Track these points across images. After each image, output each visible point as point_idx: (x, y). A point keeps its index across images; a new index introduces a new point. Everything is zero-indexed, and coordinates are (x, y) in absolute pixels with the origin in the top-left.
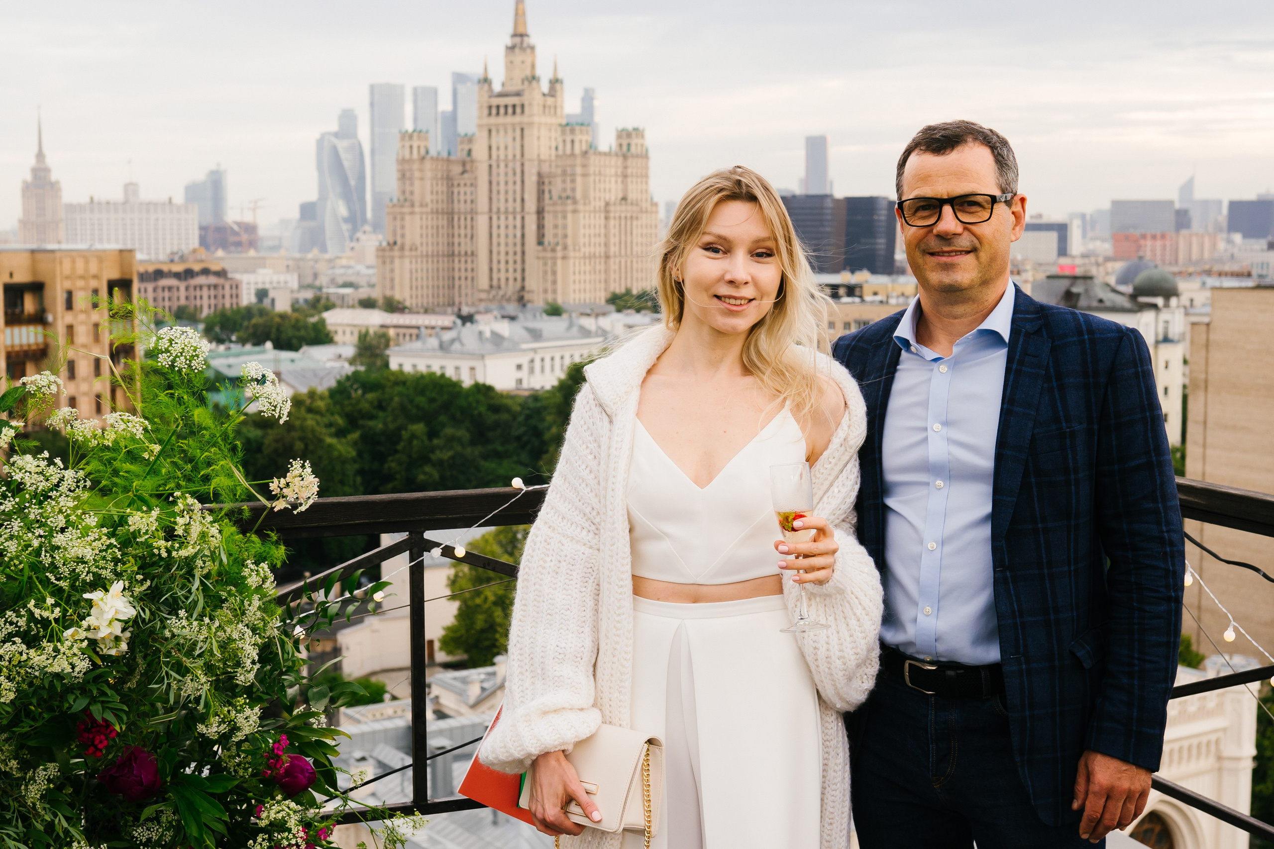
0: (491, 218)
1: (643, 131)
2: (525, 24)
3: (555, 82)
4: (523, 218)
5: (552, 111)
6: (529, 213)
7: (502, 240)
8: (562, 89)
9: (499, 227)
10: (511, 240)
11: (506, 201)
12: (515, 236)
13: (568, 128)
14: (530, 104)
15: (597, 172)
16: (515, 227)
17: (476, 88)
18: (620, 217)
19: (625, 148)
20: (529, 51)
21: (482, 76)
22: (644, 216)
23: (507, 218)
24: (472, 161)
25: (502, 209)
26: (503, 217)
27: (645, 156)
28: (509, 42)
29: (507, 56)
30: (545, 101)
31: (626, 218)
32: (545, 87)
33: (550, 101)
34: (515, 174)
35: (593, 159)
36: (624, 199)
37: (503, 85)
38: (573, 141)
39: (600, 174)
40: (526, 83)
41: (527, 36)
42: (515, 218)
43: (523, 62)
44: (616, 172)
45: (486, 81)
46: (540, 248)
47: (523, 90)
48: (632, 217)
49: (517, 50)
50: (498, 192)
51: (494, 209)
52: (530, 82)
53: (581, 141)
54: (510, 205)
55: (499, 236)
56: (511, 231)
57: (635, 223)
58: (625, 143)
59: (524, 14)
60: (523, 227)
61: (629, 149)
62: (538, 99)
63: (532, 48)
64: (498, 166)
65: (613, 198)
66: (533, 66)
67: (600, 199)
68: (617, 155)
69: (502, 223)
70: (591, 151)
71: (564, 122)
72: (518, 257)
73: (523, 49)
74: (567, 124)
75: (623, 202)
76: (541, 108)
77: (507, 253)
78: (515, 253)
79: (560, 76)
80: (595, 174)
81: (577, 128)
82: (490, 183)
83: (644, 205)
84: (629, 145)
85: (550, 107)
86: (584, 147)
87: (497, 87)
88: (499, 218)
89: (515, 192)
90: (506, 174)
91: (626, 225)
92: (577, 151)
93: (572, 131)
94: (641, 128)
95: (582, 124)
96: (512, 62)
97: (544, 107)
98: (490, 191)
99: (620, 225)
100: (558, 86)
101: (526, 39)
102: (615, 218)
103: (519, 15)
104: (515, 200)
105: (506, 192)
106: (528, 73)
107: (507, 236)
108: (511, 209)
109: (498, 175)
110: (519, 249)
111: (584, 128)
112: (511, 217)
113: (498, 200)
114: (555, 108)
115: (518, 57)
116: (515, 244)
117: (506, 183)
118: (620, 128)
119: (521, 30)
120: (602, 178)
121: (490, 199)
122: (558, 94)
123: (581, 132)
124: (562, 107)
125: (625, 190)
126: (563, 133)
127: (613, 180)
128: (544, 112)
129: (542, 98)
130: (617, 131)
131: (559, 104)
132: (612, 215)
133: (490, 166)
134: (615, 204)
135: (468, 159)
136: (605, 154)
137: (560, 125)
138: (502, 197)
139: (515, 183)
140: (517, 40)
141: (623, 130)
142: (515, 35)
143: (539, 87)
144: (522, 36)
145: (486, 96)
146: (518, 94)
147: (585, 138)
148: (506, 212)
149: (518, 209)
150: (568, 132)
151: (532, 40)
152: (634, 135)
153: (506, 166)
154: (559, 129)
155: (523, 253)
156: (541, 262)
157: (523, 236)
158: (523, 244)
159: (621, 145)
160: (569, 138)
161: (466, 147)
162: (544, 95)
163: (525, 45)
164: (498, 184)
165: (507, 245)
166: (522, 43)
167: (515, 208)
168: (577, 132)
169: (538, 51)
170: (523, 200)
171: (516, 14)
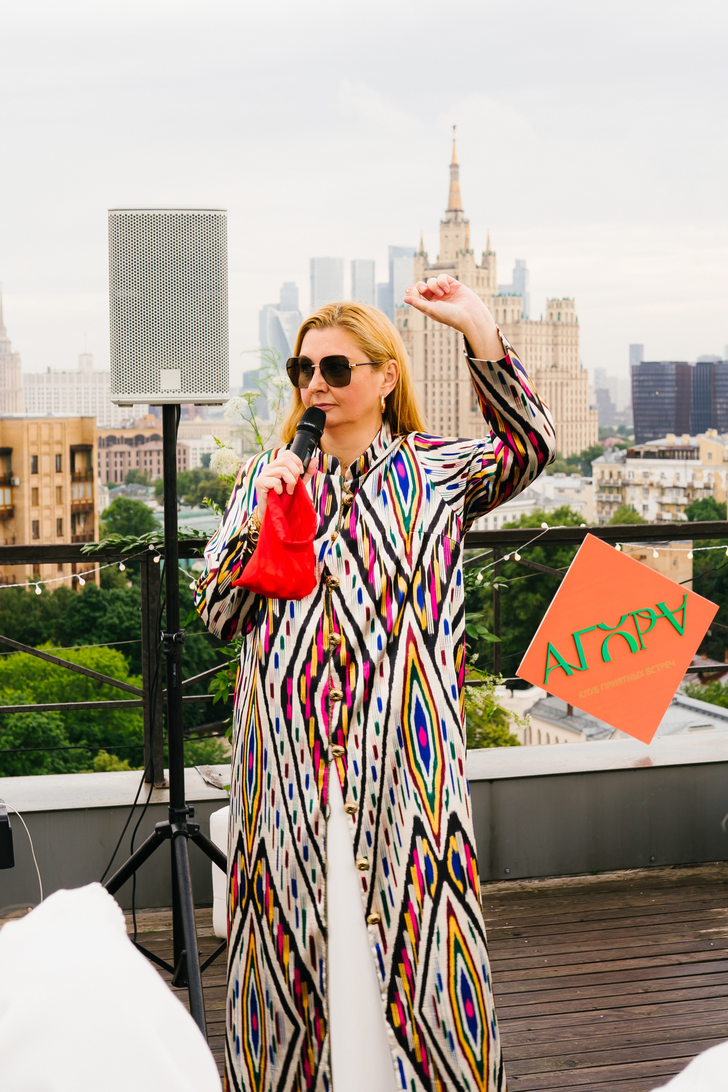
0: (426, 385)
1: (574, 300)
2: (458, 200)
3: (488, 255)
4: (457, 385)
5: (485, 283)
6: (462, 381)
7: (437, 406)
8: (495, 261)
9: (434, 394)
10: (445, 406)
11: (441, 368)
12: (449, 403)
13: (500, 299)
14: (464, 276)
15: (529, 341)
16: (449, 394)
17: (412, 261)
18: (551, 383)
19: (555, 317)
20: (463, 225)
21: (418, 250)
22: (574, 382)
23: (441, 386)
24: (408, 331)
25: (437, 377)
26: (437, 384)
27: (575, 325)
28: (444, 217)
29: (441, 230)
30: (479, 273)
31: (556, 384)
32: (478, 260)
33: (483, 273)
34: (449, 343)
35: (524, 328)
36: (555, 366)
37: (438, 258)
38: (505, 311)
39: (531, 343)
40: (460, 256)
41: (462, 211)
42: (449, 385)
43: (457, 236)
44: (547, 340)
45: (422, 254)
46: (474, 414)
47: (457, 263)
48: (562, 383)
49: (451, 225)
50: (434, 361)
51: (430, 377)
52: (464, 255)
53: (513, 311)
54: (445, 372)
55: (434, 402)
56: (445, 398)
57: (565, 389)
58: (555, 312)
59: (458, 191)
60: (457, 394)
61: (559, 319)
62: (472, 270)
63: (466, 223)
64: (433, 336)
65: (544, 366)
66: (467, 240)
67: (531, 366)
68: (547, 324)
69: (437, 390)
70: (523, 321)
71: (497, 293)
72: (453, 423)
73: (457, 223)
74: (500, 295)
75: (554, 369)
76: (475, 280)
77: (442, 419)
78: (449, 419)
79: (493, 249)
80: (526, 343)
81: (509, 298)
82: (426, 351)
83: (574, 372)
84: (559, 314)
85: (483, 278)
86: (516, 318)
87: (432, 260)
88: (434, 385)
89: (449, 360)
90: (441, 343)
91: (556, 391)
92: (509, 320)
93: (505, 302)
94: (571, 298)
95: (514, 295)
96: (446, 237)
97: (478, 278)
98: (426, 360)
99: (551, 391)
100: (491, 258)
101: (460, 213)
102: (546, 385)
103: (454, 192)
104: (449, 368)
105: (441, 361)
106: (462, 246)
107: (441, 402)
108: (445, 377)
109: (433, 344)
110: (453, 415)
111: (515, 298)
112: (445, 384)
113: (434, 368)
114: (488, 279)
115: (452, 231)
116: (449, 411)
117: (441, 351)
118: (550, 299)
119: (455, 206)
120: (534, 347)
121: (426, 367)
122: (491, 266)
123: (513, 303)
124: (494, 279)
125: (555, 357)
126: (496, 303)
127: (544, 348)
128: (477, 284)
129: (476, 270)
130: (548, 300)
131: (491, 276)
132: (543, 382)
133: (426, 335)
134: (546, 371)
135: (405, 329)
136: (536, 323)
137: (493, 296)
138: (437, 365)
139: (449, 351)
140: (452, 215)
141: (553, 300)
142: (449, 211)
143: (473, 260)
144: (456, 211)
145: (422, 269)
146: (453, 267)
147: (516, 308)
148: (441, 379)
149: (453, 377)
150: (501, 303)
151: (465, 215)
152: (564, 305)
153: (441, 335)
154: (492, 299)
155: (457, 418)
156: (474, 427)
157: (457, 402)
158: (457, 410)
159: (551, 314)
160: (501, 309)
161: (403, 318)
162: (477, 267)
163: (459, 220)
164: (433, 352)
165: (441, 411)
166: (456, 218)
167: (449, 376)
168: (509, 302)
169: (471, 226)
170: (457, 368)
171: (451, 191)
